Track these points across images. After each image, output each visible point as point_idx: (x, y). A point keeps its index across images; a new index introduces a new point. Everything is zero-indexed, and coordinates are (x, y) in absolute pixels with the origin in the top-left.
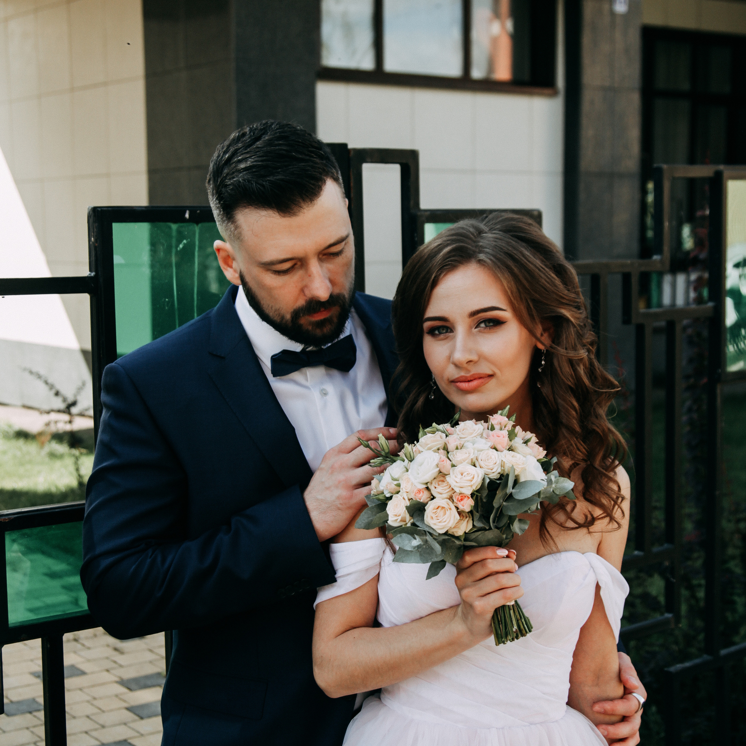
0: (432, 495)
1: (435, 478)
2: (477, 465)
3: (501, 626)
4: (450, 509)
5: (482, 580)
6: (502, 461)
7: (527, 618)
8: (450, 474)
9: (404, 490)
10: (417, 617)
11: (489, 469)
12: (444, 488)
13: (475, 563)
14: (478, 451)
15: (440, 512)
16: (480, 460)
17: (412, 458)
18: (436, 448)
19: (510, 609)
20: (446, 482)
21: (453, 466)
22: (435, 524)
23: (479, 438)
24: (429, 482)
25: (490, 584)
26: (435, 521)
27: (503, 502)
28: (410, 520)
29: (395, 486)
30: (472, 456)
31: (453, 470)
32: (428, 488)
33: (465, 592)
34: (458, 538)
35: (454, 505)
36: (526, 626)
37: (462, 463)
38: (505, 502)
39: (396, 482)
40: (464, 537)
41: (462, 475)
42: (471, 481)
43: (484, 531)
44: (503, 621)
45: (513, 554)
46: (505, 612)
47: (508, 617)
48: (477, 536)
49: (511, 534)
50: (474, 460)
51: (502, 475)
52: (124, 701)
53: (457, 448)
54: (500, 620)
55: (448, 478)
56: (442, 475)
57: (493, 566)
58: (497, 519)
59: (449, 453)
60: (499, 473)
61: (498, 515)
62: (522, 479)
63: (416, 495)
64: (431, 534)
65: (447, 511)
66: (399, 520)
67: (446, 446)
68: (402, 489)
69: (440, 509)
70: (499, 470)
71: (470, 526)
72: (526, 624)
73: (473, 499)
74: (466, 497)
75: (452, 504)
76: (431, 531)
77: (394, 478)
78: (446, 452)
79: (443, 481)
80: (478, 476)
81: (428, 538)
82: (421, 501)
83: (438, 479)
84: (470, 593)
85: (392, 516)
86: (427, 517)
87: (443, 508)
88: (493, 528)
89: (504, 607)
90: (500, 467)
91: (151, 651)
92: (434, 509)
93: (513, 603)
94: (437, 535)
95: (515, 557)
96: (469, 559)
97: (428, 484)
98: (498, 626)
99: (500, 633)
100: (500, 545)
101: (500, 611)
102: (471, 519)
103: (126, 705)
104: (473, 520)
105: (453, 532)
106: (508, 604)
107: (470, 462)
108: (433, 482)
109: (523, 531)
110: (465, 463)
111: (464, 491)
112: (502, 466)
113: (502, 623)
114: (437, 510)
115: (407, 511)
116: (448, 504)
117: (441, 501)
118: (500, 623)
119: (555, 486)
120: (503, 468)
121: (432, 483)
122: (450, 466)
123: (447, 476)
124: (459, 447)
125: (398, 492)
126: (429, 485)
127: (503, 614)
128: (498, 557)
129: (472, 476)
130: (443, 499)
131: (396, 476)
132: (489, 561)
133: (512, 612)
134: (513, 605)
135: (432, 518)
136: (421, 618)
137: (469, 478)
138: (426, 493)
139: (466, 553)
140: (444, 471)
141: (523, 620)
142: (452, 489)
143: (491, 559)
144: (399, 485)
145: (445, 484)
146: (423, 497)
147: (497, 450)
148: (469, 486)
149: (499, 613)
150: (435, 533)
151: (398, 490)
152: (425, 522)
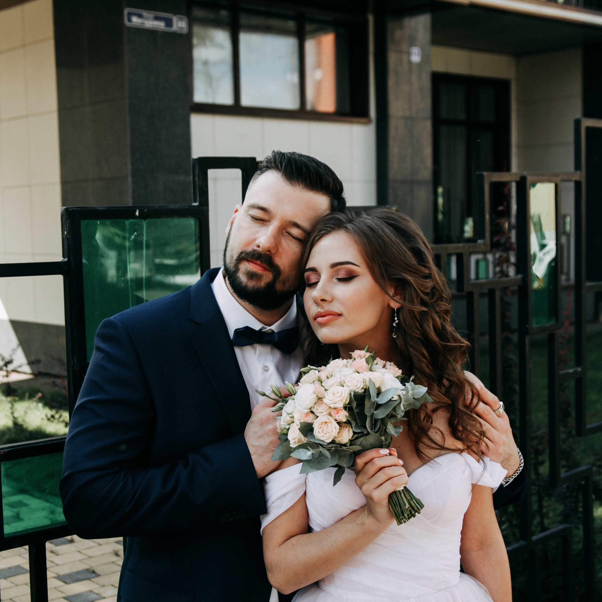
0: (316, 416)
1: (316, 403)
2: (344, 385)
3: (397, 508)
4: (331, 422)
5: (374, 476)
6: (363, 378)
7: (418, 499)
8: (325, 397)
9: (297, 419)
10: (340, 519)
11: (354, 386)
12: (322, 408)
13: (366, 463)
14: (344, 377)
15: (324, 427)
16: (346, 382)
17: (295, 392)
18: (312, 381)
19: (400, 493)
20: (324, 404)
21: (326, 390)
22: (323, 436)
23: (344, 368)
24: (312, 407)
25: (381, 477)
26: (322, 434)
27: (373, 412)
28: (305, 440)
29: (290, 418)
30: (339, 380)
31: (327, 393)
32: (312, 412)
33: (364, 488)
34: (345, 445)
35: (333, 419)
36: (417, 505)
37: (333, 386)
38: (375, 411)
39: (290, 416)
40: (349, 443)
41: (334, 395)
42: (341, 397)
43: (365, 437)
44: (398, 503)
45: (394, 452)
46: (398, 496)
47: (400, 499)
48: (361, 442)
49: (390, 438)
50: (342, 382)
51: (365, 390)
52: (62, 592)
53: (328, 378)
54: (395, 503)
55: (324, 400)
56: (320, 399)
57: (379, 463)
58: (373, 426)
59: (323, 383)
60: (362, 388)
61: (373, 423)
62: (383, 390)
63: (305, 419)
64: (321, 445)
65: (329, 424)
66: (297, 442)
67: (320, 379)
68: (295, 419)
69: (324, 424)
70: (362, 386)
71: (351, 434)
72: (417, 503)
73: (347, 411)
74: (340, 410)
75: (332, 418)
76: (321, 443)
77: (289, 413)
78: (319, 383)
79: (322, 404)
80: (345, 392)
81: (321, 449)
82: (309, 422)
83: (318, 403)
84: (368, 487)
85: (292, 440)
86: (316, 433)
87: (326, 422)
88: (370, 432)
89: (395, 492)
90: (363, 383)
91: (79, 552)
92: (319, 425)
93: (402, 488)
94: (326, 444)
95: (396, 454)
96: (360, 461)
97: (312, 408)
98: (395, 509)
99: (397, 513)
100: (381, 446)
101: (394, 496)
102: (351, 427)
103: (64, 595)
104: (352, 428)
105: (339, 441)
106: (398, 489)
107: (339, 384)
108: (315, 406)
109: (399, 433)
110: (335, 386)
111: (337, 406)
112: (364, 383)
113: (397, 506)
114: (321, 426)
115: (300, 433)
116: (329, 419)
117: (323, 418)
118: (396, 505)
119: (413, 392)
120: (365, 384)
121: (314, 408)
122: (324, 391)
123: (323, 399)
124: (329, 377)
125: (293, 422)
126: (312, 410)
127: (396, 498)
128: (381, 456)
129: (341, 393)
130: (324, 416)
131: (290, 412)
132: (376, 459)
133: (402, 495)
134: (402, 490)
135: (319, 432)
136: (343, 518)
137: (339, 395)
138: (311, 415)
139: (357, 457)
140: (320, 396)
141: (414, 501)
142: (329, 407)
143: (377, 457)
144: (293, 417)
145: (323, 405)
146: (310, 419)
147: (358, 373)
148: (340, 400)
149: (393, 498)
150: (324, 444)
151: (293, 421)
152: (316, 437)
